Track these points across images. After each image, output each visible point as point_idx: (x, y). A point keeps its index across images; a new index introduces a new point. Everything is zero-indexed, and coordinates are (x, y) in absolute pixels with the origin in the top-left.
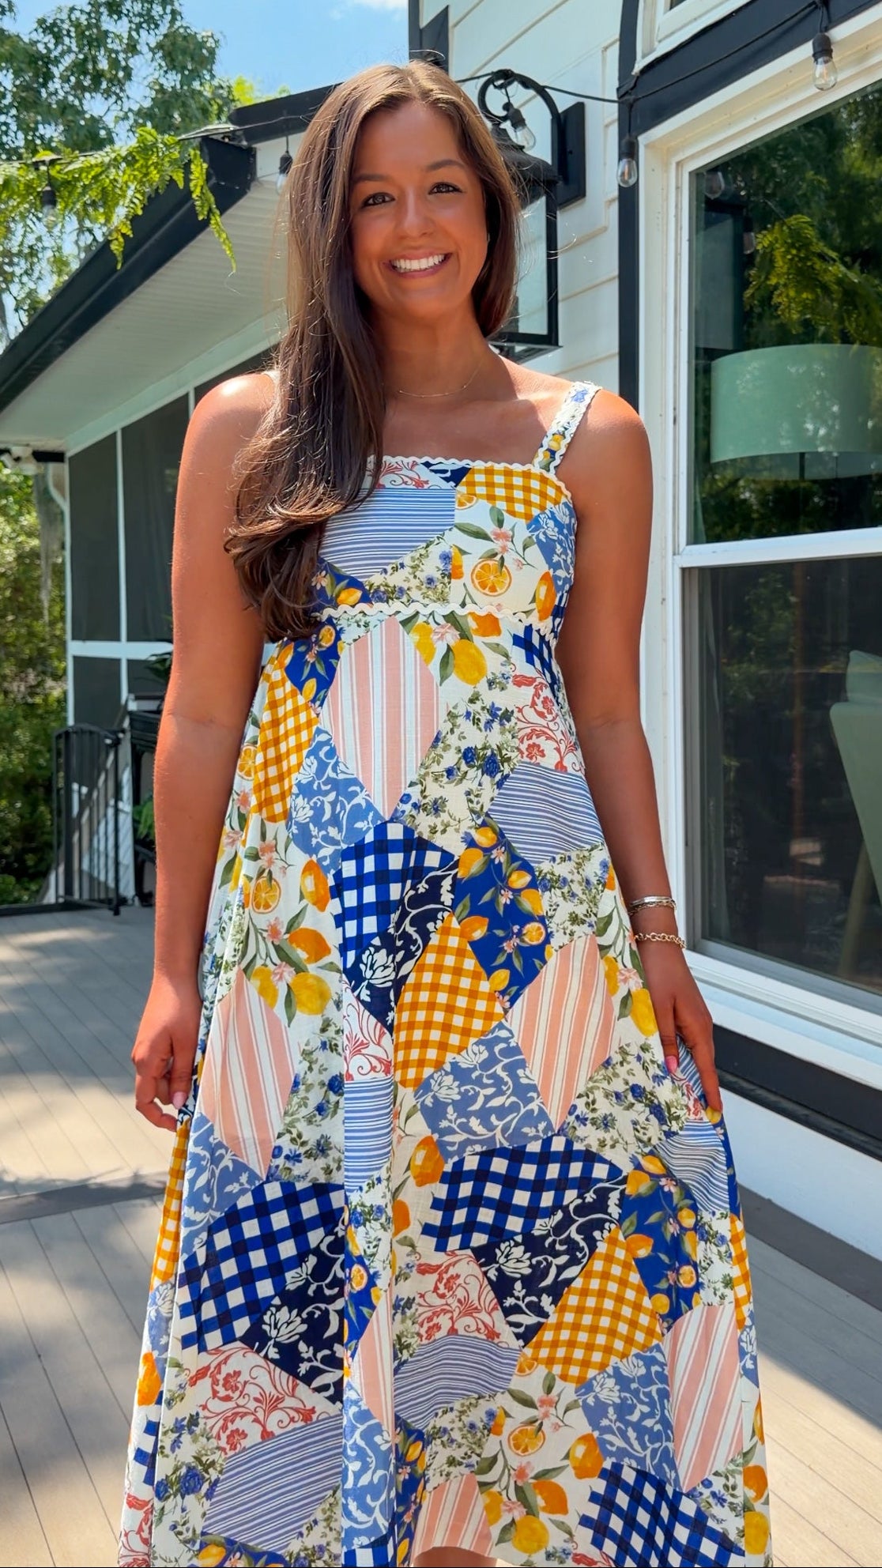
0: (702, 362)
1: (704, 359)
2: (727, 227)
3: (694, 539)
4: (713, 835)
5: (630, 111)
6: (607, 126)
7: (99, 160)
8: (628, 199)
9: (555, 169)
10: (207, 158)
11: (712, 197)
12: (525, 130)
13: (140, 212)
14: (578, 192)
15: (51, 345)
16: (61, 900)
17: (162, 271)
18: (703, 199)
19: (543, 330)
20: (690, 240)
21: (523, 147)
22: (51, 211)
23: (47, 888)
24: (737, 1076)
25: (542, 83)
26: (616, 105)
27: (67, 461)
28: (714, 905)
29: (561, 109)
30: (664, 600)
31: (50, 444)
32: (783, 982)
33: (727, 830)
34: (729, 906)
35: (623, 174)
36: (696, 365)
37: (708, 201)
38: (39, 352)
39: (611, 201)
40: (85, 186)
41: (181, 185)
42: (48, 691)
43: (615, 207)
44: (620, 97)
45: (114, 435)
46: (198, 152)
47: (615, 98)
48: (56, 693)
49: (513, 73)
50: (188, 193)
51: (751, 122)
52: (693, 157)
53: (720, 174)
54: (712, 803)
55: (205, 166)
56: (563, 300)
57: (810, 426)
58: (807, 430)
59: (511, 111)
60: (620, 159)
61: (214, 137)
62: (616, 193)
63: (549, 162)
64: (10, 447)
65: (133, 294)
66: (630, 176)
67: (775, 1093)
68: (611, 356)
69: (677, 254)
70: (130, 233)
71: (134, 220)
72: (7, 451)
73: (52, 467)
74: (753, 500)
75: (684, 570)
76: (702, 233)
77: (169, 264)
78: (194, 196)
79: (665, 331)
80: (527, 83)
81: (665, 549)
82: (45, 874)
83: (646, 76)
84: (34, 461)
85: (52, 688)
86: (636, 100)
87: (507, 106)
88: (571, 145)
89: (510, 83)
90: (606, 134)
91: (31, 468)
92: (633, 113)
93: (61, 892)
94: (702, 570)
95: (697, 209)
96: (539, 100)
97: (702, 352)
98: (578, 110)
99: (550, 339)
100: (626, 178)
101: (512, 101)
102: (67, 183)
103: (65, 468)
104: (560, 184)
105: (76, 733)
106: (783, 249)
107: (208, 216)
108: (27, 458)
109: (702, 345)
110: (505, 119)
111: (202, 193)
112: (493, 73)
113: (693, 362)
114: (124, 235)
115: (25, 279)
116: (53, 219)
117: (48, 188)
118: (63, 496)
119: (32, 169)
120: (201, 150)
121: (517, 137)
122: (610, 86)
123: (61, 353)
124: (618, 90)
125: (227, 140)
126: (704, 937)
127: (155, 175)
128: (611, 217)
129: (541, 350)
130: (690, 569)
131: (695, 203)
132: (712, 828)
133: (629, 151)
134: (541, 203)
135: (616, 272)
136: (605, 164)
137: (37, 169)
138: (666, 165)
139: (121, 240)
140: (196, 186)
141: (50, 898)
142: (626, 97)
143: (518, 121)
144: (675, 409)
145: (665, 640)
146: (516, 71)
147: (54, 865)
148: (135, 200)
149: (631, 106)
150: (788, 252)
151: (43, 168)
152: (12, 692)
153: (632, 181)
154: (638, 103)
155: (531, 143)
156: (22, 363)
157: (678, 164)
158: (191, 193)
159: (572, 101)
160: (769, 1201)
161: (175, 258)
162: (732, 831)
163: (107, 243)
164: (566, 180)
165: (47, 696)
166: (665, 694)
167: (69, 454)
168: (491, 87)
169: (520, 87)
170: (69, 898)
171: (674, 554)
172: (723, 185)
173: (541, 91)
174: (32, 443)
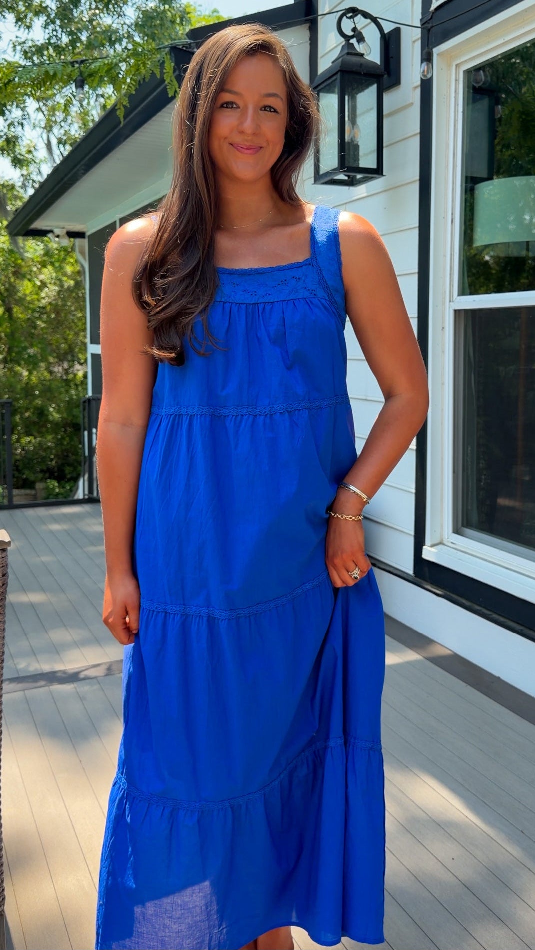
0: (469, 185)
1: (471, 183)
2: (485, 103)
3: (462, 292)
4: (469, 467)
5: (429, 33)
6: (414, 42)
7: (110, 61)
8: (426, 87)
9: (382, 68)
10: (174, 59)
11: (477, 86)
12: (365, 43)
13: (134, 93)
14: (395, 81)
15: (78, 170)
16: (86, 497)
17: (146, 126)
18: (471, 86)
19: (373, 165)
20: (463, 112)
21: (363, 54)
22: (82, 92)
23: (78, 488)
24: (481, 606)
25: (375, 16)
26: (420, 30)
27: (87, 237)
28: (469, 508)
29: (386, 32)
30: (443, 328)
31: (77, 227)
32: (509, 552)
33: (478, 463)
34: (478, 507)
35: (423, 72)
36: (466, 186)
37: (474, 88)
38: (72, 173)
39: (416, 88)
40: (101, 77)
41: (158, 76)
42: (76, 372)
43: (418, 91)
44: (422, 25)
45: (115, 222)
46: (169, 57)
47: (419, 26)
48: (80, 374)
49: (357, 9)
50: (163, 81)
51: (501, 41)
52: (466, 62)
53: (481, 72)
54: (469, 449)
55: (173, 64)
56: (387, 146)
57: (527, 217)
58: (525, 219)
59: (356, 33)
60: (422, 62)
61: (178, 47)
62: (419, 83)
63: (378, 63)
64: (53, 229)
65: (128, 140)
66: (428, 73)
67: (503, 616)
68: (415, 181)
69: (455, 120)
70: (128, 105)
71: (130, 97)
72: (52, 231)
73: (78, 241)
74: (491, 261)
75: (455, 311)
76: (470, 107)
77: (150, 122)
78: (166, 83)
79: (447, 167)
80: (366, 15)
81: (444, 298)
82: (76, 480)
83: (438, 13)
84: (67, 238)
85: (78, 371)
86: (432, 27)
87: (354, 30)
88: (392, 53)
89: (356, 15)
90: (413, 47)
91: (66, 242)
92: (430, 36)
93: (87, 492)
94: (466, 311)
95: (468, 92)
96: (373, 25)
97: (469, 180)
98: (397, 32)
99: (378, 171)
100: (425, 73)
101: (357, 27)
102: (91, 75)
103: (85, 242)
104: (385, 76)
105: (93, 399)
106: (518, 115)
107: (175, 95)
108: (64, 236)
109: (469, 175)
110: (352, 37)
111: (171, 81)
112: (346, 9)
113: (464, 185)
114: (125, 107)
115: (63, 124)
116: (82, 96)
117: (80, 78)
118: (85, 259)
119: (70, 66)
120: (170, 55)
121: (360, 48)
122: (416, 17)
123: (84, 174)
124: (421, 20)
125: (184, 49)
126: (463, 526)
127: (143, 71)
128: (416, 97)
129: (372, 177)
130: (459, 310)
131: (466, 89)
132: (469, 463)
133: (427, 58)
134: (373, 89)
135: (418, 131)
136: (412, 65)
137: (73, 66)
138: (450, 66)
139: (122, 108)
140: (167, 76)
141: (80, 495)
142: (426, 25)
143: (361, 39)
144: (452, 214)
145: (443, 352)
146: (360, 8)
147: (82, 474)
148: (131, 85)
149: (429, 30)
150: (520, 117)
151: (77, 66)
152: (55, 372)
153: (429, 76)
154: (433, 28)
155: (368, 53)
156: (62, 179)
157: (456, 66)
158: (165, 81)
159: (393, 27)
160: (498, 678)
161: (154, 118)
162: (481, 465)
163: (114, 109)
164: (389, 74)
165: (75, 375)
166: (443, 384)
167: (88, 234)
168: (345, 18)
169: (362, 18)
170: (91, 496)
171: (450, 301)
172: (483, 78)
173: (374, 20)
174: (66, 227)
